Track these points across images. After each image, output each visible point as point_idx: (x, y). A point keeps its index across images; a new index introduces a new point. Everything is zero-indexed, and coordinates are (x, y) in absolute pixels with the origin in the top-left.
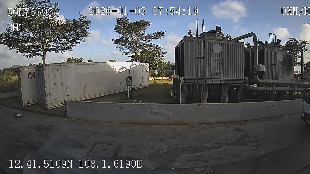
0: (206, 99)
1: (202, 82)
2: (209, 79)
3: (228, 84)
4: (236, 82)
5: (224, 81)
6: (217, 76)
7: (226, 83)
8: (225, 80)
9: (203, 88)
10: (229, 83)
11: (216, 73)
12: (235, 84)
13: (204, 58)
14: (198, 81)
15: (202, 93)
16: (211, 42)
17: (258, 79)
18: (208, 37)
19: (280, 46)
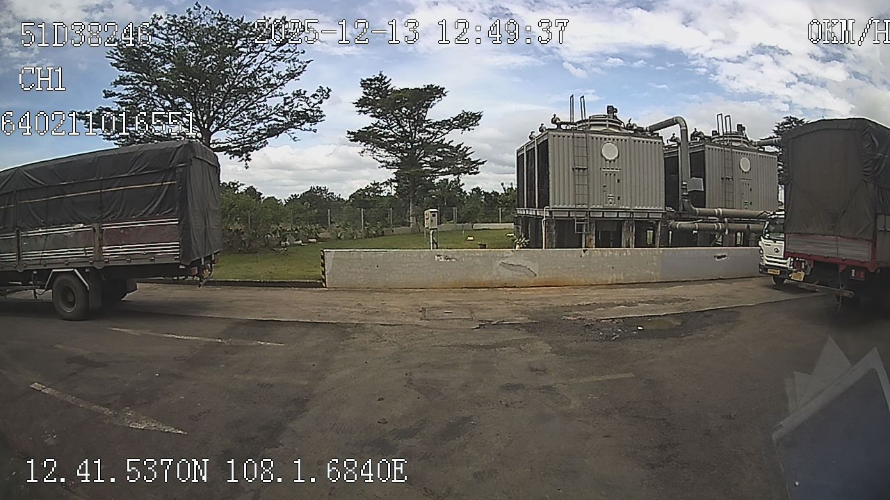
0: (593, 243)
1: (583, 215)
2: (597, 210)
3: (632, 218)
6: (611, 203)
7: (629, 217)
8: (626, 212)
9: (587, 227)
10: (635, 217)
11: (609, 197)
12: (646, 219)
13: (585, 168)
14: (576, 213)
15: (584, 236)
16: (599, 139)
17: (693, 208)
18: (592, 129)
19: (741, 139)
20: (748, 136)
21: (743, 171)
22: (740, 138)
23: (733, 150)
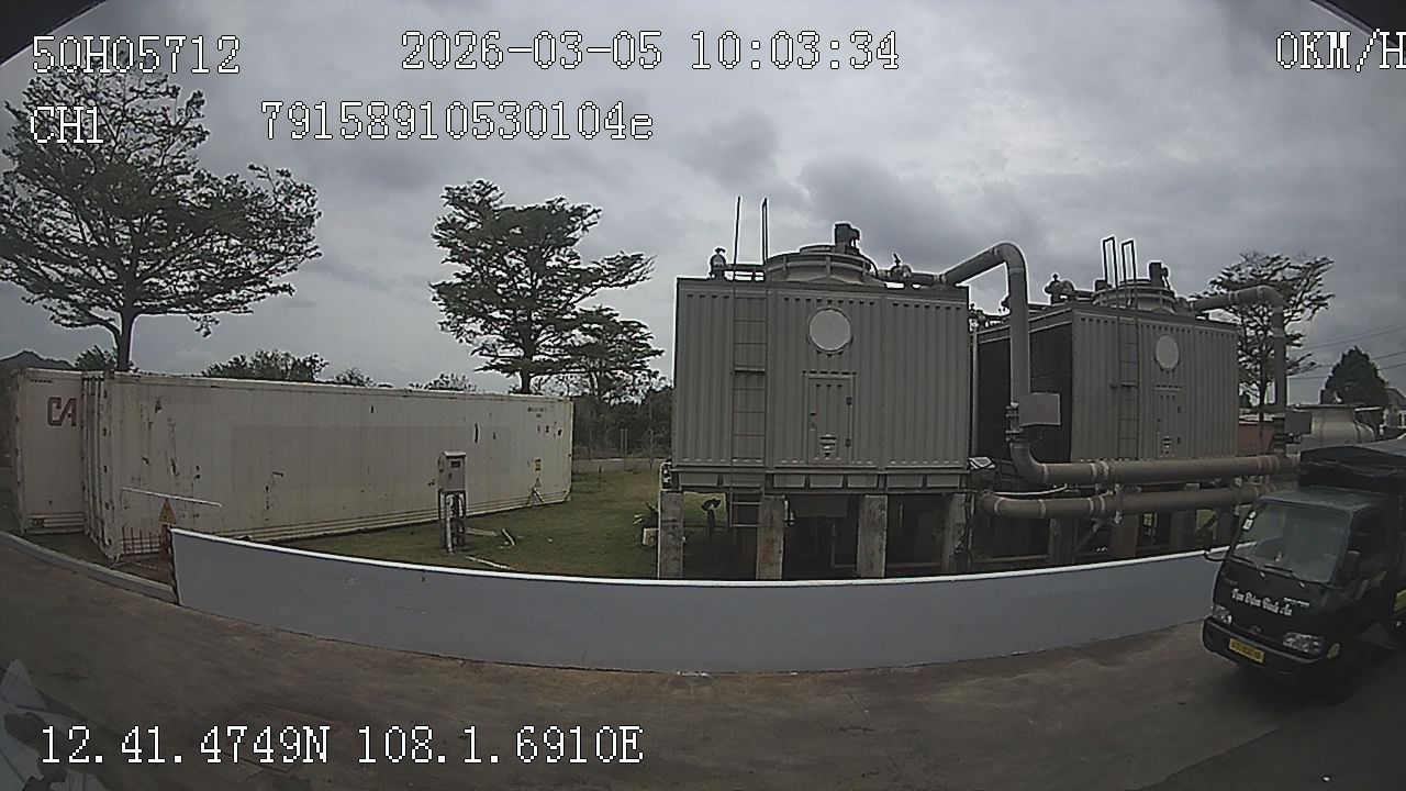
0: (778, 563)
1: (755, 483)
2: (787, 472)
3: (884, 489)
4: (925, 484)
5: (865, 477)
6: (827, 455)
7: (875, 485)
8: (866, 474)
10: (889, 486)
11: (824, 441)
12: (919, 488)
13: (762, 372)
14: (736, 478)
16: (803, 301)
17: (1034, 461)
18: (789, 279)
19: (1160, 296)
20: (1172, 289)
21: (1162, 370)
22: (1156, 292)
23: (1140, 320)
